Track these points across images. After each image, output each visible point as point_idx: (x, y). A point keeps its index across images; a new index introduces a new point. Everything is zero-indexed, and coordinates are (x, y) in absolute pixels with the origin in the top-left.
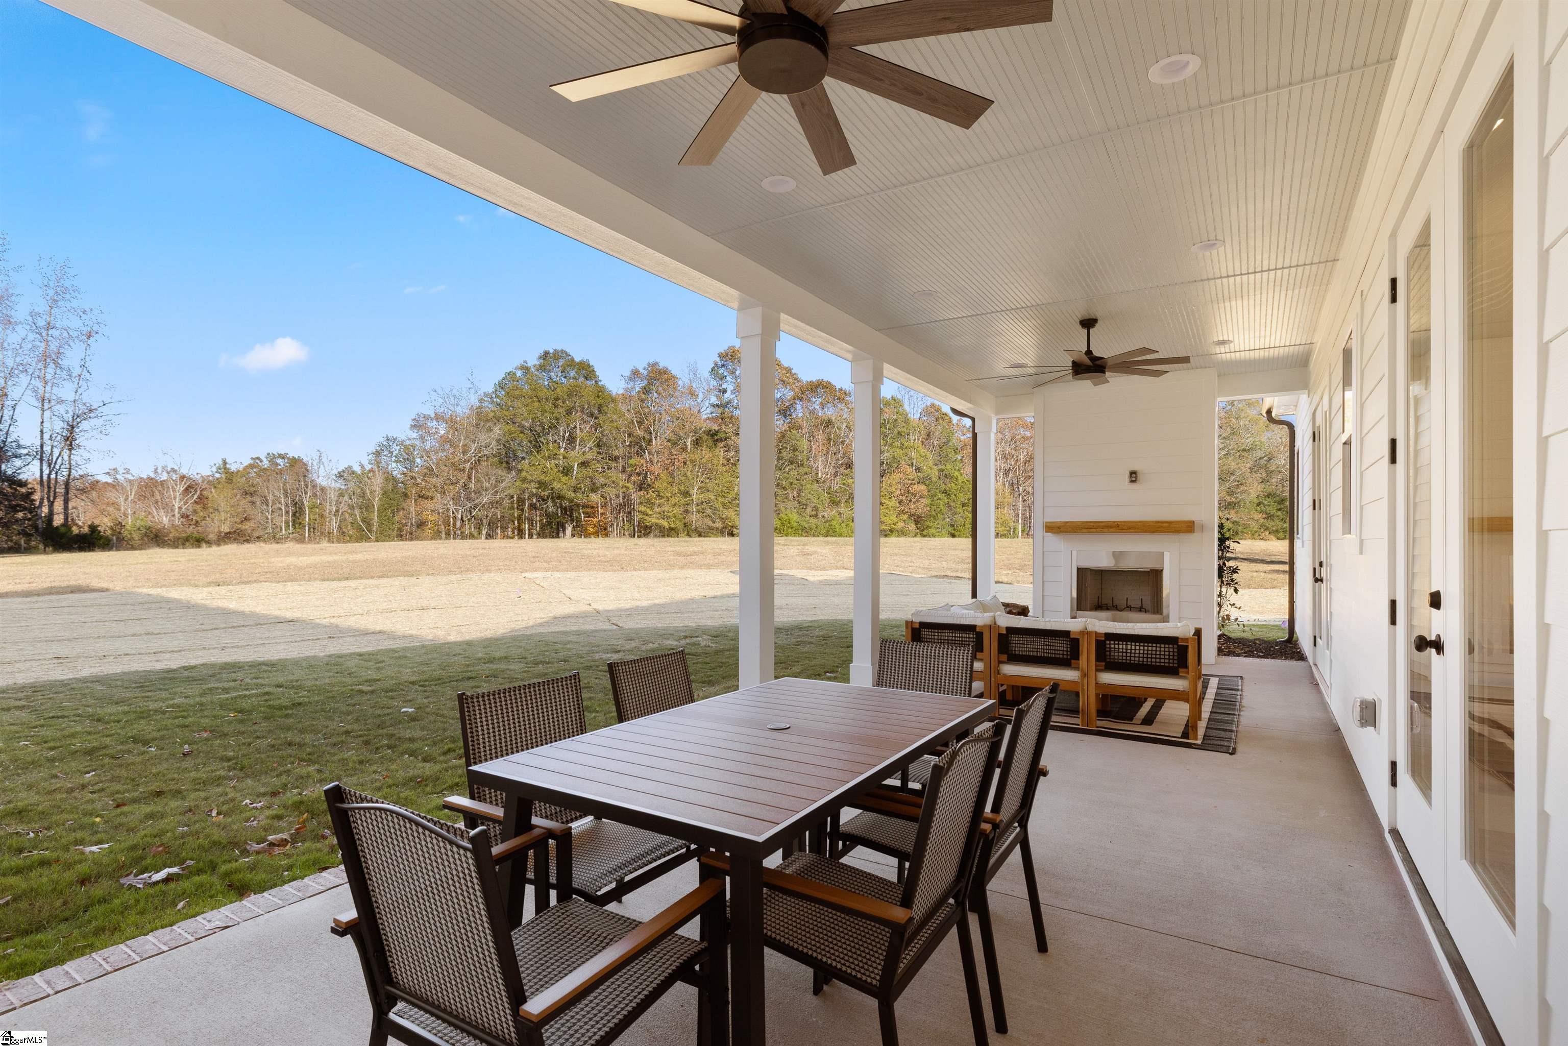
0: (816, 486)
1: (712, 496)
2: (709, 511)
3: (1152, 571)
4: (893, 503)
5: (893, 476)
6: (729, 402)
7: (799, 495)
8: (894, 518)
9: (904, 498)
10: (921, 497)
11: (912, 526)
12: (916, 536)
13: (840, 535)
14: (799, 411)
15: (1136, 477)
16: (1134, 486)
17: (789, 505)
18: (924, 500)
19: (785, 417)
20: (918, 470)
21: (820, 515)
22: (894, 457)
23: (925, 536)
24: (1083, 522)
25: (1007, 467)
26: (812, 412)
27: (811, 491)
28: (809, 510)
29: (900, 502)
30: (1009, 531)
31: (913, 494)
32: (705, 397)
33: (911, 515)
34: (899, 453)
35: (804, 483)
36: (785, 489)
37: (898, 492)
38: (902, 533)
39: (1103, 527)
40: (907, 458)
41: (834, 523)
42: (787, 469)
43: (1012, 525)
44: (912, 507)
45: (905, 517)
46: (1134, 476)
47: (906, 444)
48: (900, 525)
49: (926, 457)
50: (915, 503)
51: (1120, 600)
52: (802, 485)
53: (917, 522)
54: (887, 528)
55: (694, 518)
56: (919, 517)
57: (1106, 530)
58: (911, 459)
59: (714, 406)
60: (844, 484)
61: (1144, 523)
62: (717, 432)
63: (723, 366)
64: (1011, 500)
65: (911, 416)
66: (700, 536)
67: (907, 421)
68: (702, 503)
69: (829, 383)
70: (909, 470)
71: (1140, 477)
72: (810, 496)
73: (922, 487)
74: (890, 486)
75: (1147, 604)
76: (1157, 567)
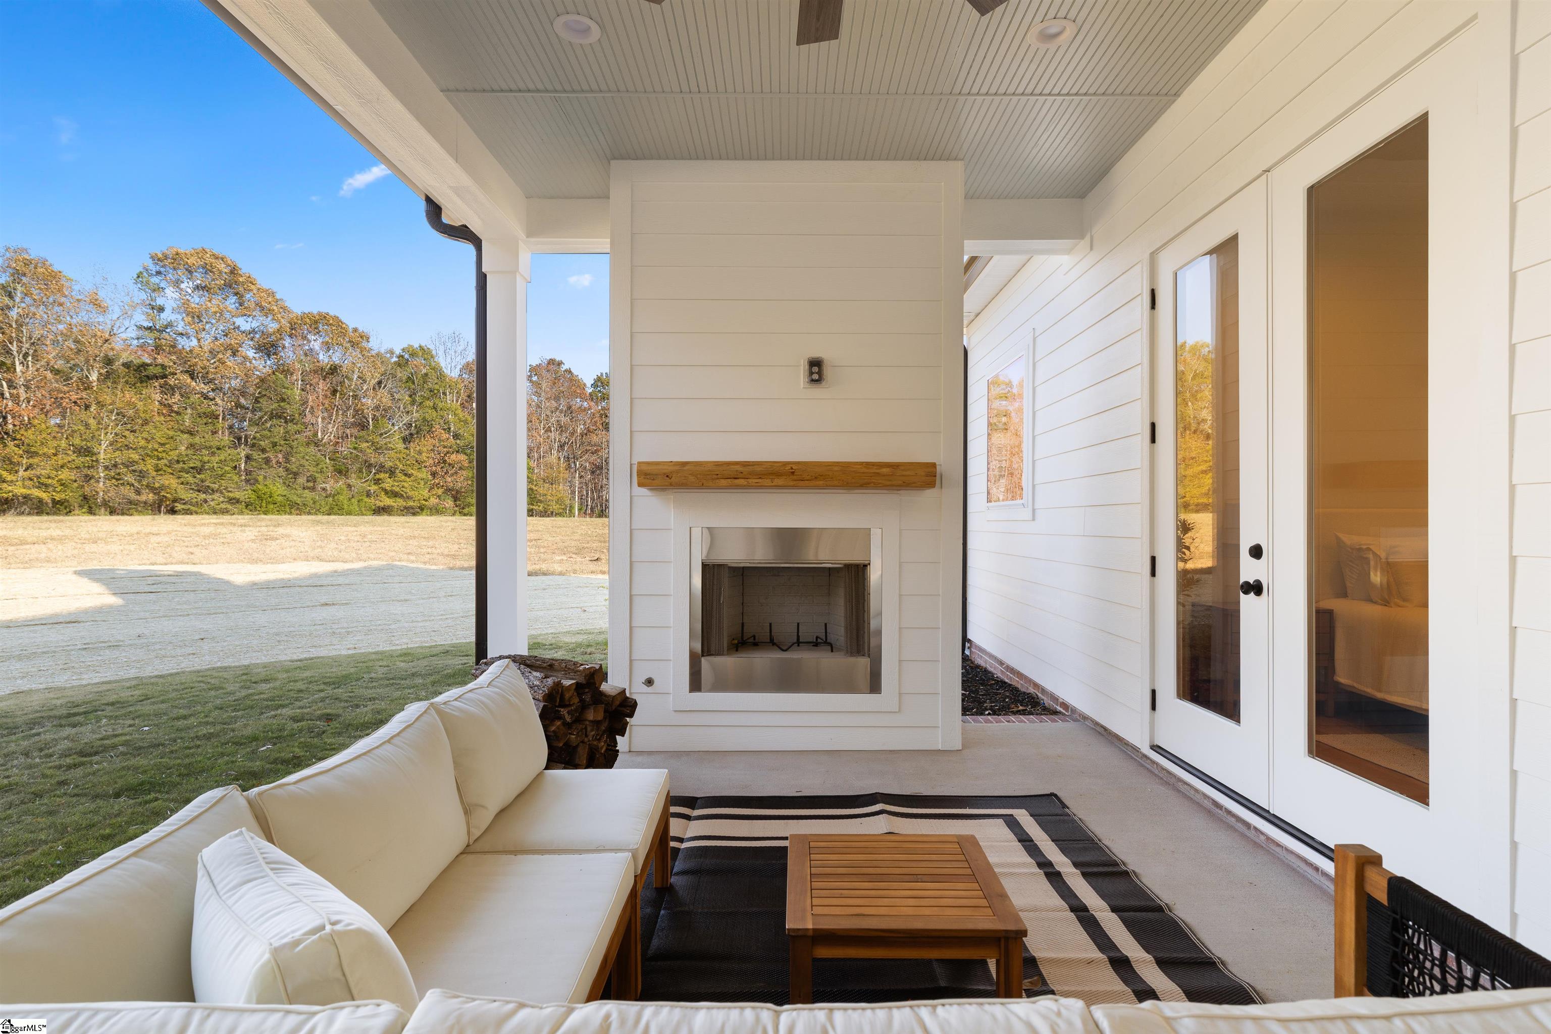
0: (312, 449)
1: (135, 457)
2: (130, 478)
3: (848, 567)
4: (424, 474)
5: (423, 442)
6: (170, 325)
7: (287, 461)
8: (425, 493)
9: (439, 468)
10: (461, 468)
11: (449, 503)
12: (454, 515)
13: (349, 513)
14: (289, 352)
15: (820, 373)
16: (817, 392)
17: (272, 472)
18: (464, 473)
19: (269, 356)
20: (456, 436)
21: (319, 487)
22: (424, 420)
23: (465, 515)
24: (718, 464)
25: (563, 439)
26: (309, 353)
27: (304, 457)
28: (302, 480)
29: (434, 474)
30: (565, 509)
31: (450, 464)
32: (125, 314)
33: (448, 490)
34: (431, 414)
35: (295, 444)
36: (263, 451)
37: (431, 461)
38: (436, 511)
39: (761, 476)
40: (442, 422)
41: (341, 498)
42: (268, 425)
43: (568, 502)
44: (449, 479)
45: (440, 492)
46: (816, 368)
47: (440, 405)
48: (433, 501)
49: (466, 422)
50: (452, 475)
51: (785, 630)
52: (292, 447)
53: (456, 499)
54: (416, 504)
55: (101, 487)
56: (457, 492)
57: (767, 482)
58: (447, 422)
59: (140, 327)
60: (355, 448)
61: (845, 467)
62: (144, 366)
63: (159, 273)
64: (567, 476)
65: (447, 371)
66: (112, 512)
67: (441, 376)
68: (115, 466)
69: (336, 318)
70: (445, 436)
71: (827, 372)
72: (303, 462)
73: (462, 457)
74: (420, 453)
75: (839, 633)
76: (854, 557)
